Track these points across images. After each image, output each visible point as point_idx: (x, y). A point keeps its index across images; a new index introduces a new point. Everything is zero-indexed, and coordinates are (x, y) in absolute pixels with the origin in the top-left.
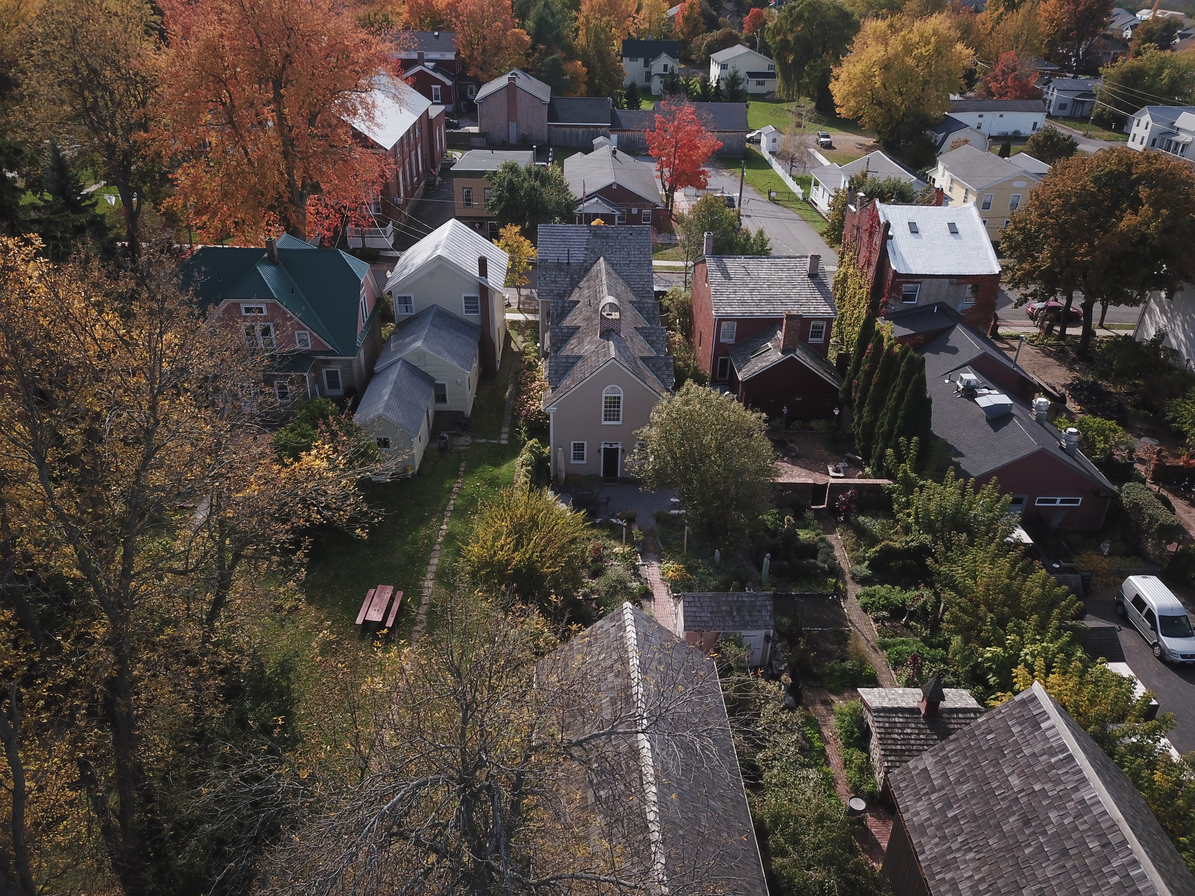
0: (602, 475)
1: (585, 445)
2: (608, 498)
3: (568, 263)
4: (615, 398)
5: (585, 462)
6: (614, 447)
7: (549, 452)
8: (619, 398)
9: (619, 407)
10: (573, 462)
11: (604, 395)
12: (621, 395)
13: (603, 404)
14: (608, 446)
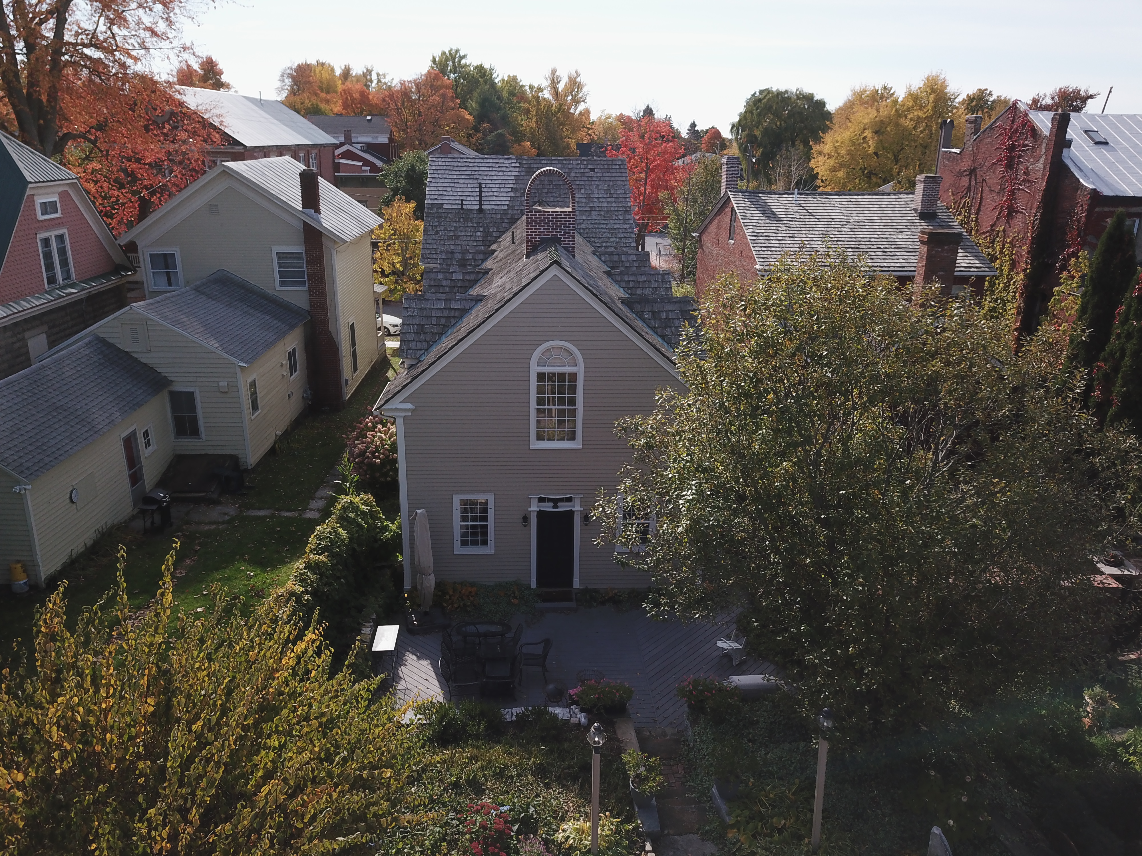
0: (534, 584)
1: (491, 505)
2: (547, 643)
3: (481, 210)
4: (562, 377)
5: (489, 550)
6: (563, 507)
7: (399, 527)
8: (573, 377)
9: (572, 402)
10: (459, 550)
11: (534, 369)
12: (580, 370)
13: (533, 396)
14: (548, 507)
